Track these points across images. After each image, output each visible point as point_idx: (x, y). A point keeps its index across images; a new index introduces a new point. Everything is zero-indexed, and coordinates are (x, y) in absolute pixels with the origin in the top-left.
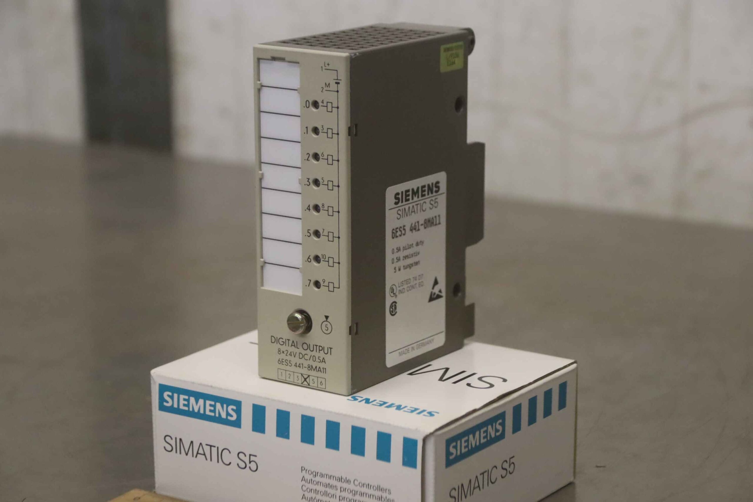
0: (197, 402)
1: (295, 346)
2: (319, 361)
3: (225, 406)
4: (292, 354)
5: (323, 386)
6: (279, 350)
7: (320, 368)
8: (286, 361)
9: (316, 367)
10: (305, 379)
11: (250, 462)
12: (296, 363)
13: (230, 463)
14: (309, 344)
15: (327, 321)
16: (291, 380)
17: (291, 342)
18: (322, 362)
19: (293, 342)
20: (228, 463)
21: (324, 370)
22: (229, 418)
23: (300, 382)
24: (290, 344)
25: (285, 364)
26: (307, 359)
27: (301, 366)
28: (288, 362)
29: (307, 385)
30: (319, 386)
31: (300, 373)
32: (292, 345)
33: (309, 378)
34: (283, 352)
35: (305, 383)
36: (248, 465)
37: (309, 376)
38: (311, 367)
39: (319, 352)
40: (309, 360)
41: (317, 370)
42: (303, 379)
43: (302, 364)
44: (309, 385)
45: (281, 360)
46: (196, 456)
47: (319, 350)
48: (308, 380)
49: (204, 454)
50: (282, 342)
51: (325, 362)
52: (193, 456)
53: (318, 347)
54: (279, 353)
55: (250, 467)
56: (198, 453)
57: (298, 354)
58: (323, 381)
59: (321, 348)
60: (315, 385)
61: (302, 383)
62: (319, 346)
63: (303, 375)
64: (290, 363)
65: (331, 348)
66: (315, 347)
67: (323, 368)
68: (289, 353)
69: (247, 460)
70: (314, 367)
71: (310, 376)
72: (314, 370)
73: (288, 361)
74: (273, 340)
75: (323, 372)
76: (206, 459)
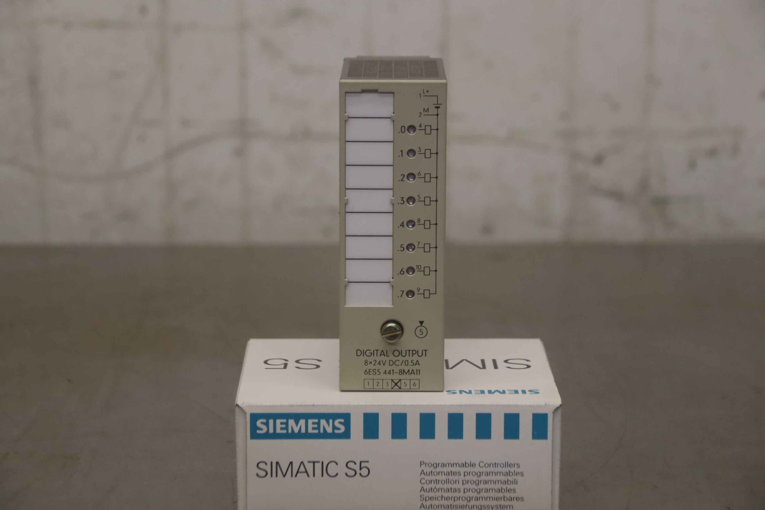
0: (297, 424)
1: (384, 355)
2: (413, 364)
3: (331, 421)
4: (381, 362)
5: (417, 387)
6: (366, 361)
7: (413, 370)
8: (374, 371)
9: (409, 371)
10: (396, 384)
11: (361, 469)
12: (386, 371)
13: (337, 474)
14: (401, 351)
15: (421, 326)
16: (380, 387)
17: (379, 353)
18: (415, 365)
19: (382, 351)
20: (334, 474)
21: (418, 372)
22: (336, 431)
23: (390, 388)
24: (379, 354)
25: (373, 374)
26: (398, 365)
27: (392, 372)
28: (376, 372)
29: (398, 389)
30: (412, 387)
31: (390, 379)
32: (381, 355)
33: (400, 382)
34: (371, 363)
35: (396, 387)
36: (358, 472)
37: (400, 380)
38: (402, 372)
39: (412, 356)
40: (401, 365)
41: (410, 373)
42: (393, 384)
43: (393, 370)
44: (400, 388)
45: (368, 371)
46: (296, 476)
47: (413, 354)
48: (399, 384)
49: (306, 472)
50: (369, 353)
51: (419, 364)
52: (292, 476)
53: (411, 352)
54: (366, 364)
55: (360, 474)
56: (298, 472)
57: (387, 362)
58: (417, 382)
59: (414, 352)
60: (408, 387)
61: (392, 388)
62: (413, 351)
63: (394, 380)
64: (378, 371)
65: (426, 351)
66: (408, 352)
67: (417, 370)
68: (377, 363)
69: (357, 467)
70: (406, 371)
71: (402, 380)
72: (406, 374)
73: (376, 370)
74: (359, 353)
75: (417, 374)
76: (308, 476)
